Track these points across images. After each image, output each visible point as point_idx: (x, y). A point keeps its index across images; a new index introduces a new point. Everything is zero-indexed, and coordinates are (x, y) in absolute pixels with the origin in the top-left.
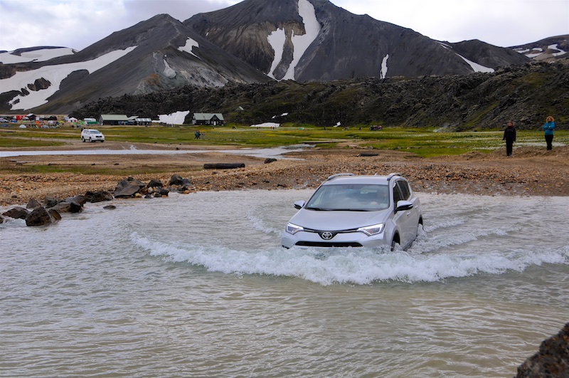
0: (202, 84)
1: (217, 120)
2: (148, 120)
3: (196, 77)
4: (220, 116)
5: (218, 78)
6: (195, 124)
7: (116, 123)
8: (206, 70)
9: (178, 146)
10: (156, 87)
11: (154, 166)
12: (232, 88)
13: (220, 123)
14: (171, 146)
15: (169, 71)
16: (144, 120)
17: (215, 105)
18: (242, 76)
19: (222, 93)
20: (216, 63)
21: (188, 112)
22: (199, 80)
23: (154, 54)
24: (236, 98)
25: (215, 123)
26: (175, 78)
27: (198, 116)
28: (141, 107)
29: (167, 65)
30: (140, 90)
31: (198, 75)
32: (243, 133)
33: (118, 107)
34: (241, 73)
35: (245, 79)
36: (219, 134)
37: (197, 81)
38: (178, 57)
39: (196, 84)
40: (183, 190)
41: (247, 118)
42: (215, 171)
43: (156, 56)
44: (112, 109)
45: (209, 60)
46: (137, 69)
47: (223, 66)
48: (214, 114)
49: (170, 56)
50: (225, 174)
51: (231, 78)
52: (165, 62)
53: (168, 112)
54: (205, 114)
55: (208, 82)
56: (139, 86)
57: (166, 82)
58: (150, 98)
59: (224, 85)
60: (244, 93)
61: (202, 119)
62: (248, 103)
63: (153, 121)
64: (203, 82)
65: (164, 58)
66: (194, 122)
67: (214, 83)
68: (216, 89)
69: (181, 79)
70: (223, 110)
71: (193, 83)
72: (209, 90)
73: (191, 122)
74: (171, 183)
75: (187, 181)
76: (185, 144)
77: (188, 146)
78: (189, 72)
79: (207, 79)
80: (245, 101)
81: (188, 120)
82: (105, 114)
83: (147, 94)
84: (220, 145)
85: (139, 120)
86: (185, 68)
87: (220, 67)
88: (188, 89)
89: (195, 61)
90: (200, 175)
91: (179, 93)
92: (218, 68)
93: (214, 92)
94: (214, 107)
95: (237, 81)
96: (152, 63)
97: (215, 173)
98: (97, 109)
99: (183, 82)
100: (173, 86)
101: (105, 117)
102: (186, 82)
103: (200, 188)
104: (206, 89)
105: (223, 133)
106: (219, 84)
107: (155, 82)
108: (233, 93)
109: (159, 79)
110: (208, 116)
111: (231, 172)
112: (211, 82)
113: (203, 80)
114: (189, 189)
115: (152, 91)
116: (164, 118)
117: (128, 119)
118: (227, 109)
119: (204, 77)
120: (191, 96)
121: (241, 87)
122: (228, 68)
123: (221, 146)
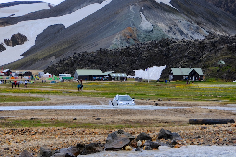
0: (180, 38)
1: (196, 74)
2: (124, 75)
3: (174, 30)
4: (199, 71)
5: (197, 30)
6: (173, 80)
7: (91, 78)
8: (184, 22)
9: (157, 102)
10: (132, 41)
11: (136, 121)
12: (213, 40)
13: (199, 79)
14: (150, 101)
15: (146, 25)
16: (119, 75)
17: (194, 59)
18: (224, 28)
19: (202, 46)
20: (196, 15)
21: (165, 66)
22: (177, 33)
23: (131, 7)
24: (217, 51)
25: (194, 78)
26: (152, 31)
27: (176, 71)
28: (117, 62)
29: (143, 18)
30: (116, 45)
31: (176, 27)
32: (225, 89)
33: (93, 62)
34: (223, 25)
35: (227, 31)
36: (199, 89)
37: (175, 33)
38: (155, 10)
39: (174, 37)
40: (174, 144)
41: (229, 72)
42: (204, 126)
43: (134, 9)
44: (87, 64)
45: (188, 12)
46: (113, 23)
47: (203, 17)
48: (192, 69)
49: (147, 8)
50: (216, 129)
51: (212, 30)
52: (142, 15)
53: (145, 66)
54: (183, 69)
55: (186, 36)
56: (115, 40)
57: (143, 36)
58: (126, 52)
59: (203, 38)
60: (226, 46)
61: (180, 73)
62: (230, 56)
63: (128, 77)
64: (181, 35)
65: (141, 10)
66: (171, 77)
67: (193, 36)
68: (196, 42)
69: (158, 32)
70: (202, 64)
71: (171, 36)
72: (188, 43)
73: (168, 77)
74: (160, 137)
75: (176, 135)
76: (165, 99)
77: (167, 102)
78: (166, 25)
79: (185, 31)
80: (227, 54)
81: (165, 75)
82: (80, 69)
83: (123, 48)
84: (202, 100)
85: (114, 75)
86: (163, 20)
87: (200, 19)
88: (165, 43)
89: (174, 13)
90: (188, 129)
91: (156, 47)
92: (198, 20)
93: (194, 45)
94: (193, 61)
95: (218, 33)
96: (129, 16)
97: (204, 128)
98: (72, 64)
99: (160, 35)
100: (150, 39)
101: (80, 72)
102: (164, 35)
103: (190, 142)
104: (184, 42)
105: (202, 89)
106: (199, 37)
107: (131, 36)
108: (214, 46)
109: (135, 33)
110: (186, 71)
111: (222, 127)
112: (190, 34)
113: (181, 33)
114: (180, 143)
115: (127, 45)
116: (139, 73)
117: (102, 74)
118: (207, 63)
119: (183, 29)
120: (169, 50)
121: (223, 40)
122: (208, 20)
123: (203, 102)
